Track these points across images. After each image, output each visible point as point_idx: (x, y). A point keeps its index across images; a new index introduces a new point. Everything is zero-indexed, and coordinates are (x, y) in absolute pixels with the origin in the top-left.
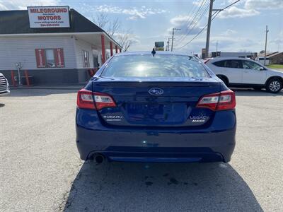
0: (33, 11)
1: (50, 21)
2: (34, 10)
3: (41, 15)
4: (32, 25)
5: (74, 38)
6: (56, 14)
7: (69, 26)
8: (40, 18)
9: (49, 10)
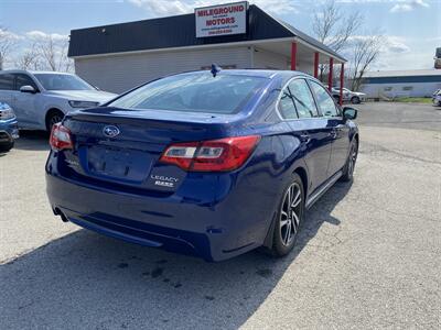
0: (201, 14)
1: (221, 25)
2: (202, 12)
3: (210, 18)
4: (200, 34)
5: (252, 49)
6: (230, 15)
7: (244, 31)
8: (209, 23)
9: (221, 10)
